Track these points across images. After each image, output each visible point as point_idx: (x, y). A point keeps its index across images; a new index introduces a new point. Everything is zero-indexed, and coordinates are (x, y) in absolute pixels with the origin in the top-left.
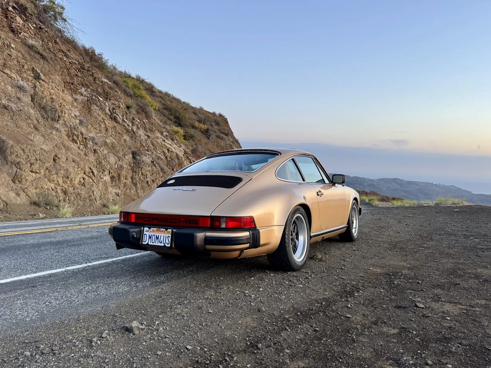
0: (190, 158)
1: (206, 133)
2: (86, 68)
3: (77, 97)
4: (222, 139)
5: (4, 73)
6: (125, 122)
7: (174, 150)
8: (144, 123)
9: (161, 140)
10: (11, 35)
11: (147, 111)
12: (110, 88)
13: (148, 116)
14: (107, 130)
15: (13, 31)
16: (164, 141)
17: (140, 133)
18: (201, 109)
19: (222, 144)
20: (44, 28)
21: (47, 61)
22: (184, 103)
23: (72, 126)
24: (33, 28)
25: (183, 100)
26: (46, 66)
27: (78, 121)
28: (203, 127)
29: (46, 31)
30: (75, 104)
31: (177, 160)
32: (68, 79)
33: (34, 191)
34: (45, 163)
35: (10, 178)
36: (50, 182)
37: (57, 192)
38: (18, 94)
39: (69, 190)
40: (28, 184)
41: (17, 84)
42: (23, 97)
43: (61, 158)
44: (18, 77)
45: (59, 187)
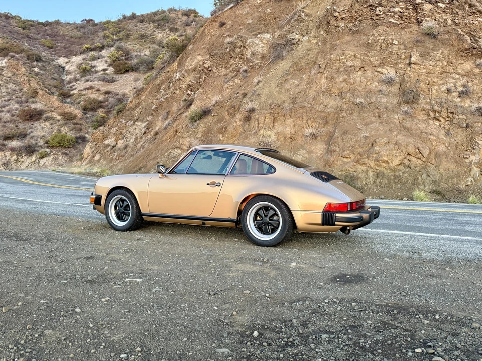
33: (340, 173)
34: (357, 149)
35: (324, 163)
36: (361, 165)
37: (367, 175)
38: (380, 88)
39: (387, 173)
40: (336, 168)
41: (383, 78)
42: (385, 88)
43: (379, 142)
44: (389, 71)
45: (373, 170)
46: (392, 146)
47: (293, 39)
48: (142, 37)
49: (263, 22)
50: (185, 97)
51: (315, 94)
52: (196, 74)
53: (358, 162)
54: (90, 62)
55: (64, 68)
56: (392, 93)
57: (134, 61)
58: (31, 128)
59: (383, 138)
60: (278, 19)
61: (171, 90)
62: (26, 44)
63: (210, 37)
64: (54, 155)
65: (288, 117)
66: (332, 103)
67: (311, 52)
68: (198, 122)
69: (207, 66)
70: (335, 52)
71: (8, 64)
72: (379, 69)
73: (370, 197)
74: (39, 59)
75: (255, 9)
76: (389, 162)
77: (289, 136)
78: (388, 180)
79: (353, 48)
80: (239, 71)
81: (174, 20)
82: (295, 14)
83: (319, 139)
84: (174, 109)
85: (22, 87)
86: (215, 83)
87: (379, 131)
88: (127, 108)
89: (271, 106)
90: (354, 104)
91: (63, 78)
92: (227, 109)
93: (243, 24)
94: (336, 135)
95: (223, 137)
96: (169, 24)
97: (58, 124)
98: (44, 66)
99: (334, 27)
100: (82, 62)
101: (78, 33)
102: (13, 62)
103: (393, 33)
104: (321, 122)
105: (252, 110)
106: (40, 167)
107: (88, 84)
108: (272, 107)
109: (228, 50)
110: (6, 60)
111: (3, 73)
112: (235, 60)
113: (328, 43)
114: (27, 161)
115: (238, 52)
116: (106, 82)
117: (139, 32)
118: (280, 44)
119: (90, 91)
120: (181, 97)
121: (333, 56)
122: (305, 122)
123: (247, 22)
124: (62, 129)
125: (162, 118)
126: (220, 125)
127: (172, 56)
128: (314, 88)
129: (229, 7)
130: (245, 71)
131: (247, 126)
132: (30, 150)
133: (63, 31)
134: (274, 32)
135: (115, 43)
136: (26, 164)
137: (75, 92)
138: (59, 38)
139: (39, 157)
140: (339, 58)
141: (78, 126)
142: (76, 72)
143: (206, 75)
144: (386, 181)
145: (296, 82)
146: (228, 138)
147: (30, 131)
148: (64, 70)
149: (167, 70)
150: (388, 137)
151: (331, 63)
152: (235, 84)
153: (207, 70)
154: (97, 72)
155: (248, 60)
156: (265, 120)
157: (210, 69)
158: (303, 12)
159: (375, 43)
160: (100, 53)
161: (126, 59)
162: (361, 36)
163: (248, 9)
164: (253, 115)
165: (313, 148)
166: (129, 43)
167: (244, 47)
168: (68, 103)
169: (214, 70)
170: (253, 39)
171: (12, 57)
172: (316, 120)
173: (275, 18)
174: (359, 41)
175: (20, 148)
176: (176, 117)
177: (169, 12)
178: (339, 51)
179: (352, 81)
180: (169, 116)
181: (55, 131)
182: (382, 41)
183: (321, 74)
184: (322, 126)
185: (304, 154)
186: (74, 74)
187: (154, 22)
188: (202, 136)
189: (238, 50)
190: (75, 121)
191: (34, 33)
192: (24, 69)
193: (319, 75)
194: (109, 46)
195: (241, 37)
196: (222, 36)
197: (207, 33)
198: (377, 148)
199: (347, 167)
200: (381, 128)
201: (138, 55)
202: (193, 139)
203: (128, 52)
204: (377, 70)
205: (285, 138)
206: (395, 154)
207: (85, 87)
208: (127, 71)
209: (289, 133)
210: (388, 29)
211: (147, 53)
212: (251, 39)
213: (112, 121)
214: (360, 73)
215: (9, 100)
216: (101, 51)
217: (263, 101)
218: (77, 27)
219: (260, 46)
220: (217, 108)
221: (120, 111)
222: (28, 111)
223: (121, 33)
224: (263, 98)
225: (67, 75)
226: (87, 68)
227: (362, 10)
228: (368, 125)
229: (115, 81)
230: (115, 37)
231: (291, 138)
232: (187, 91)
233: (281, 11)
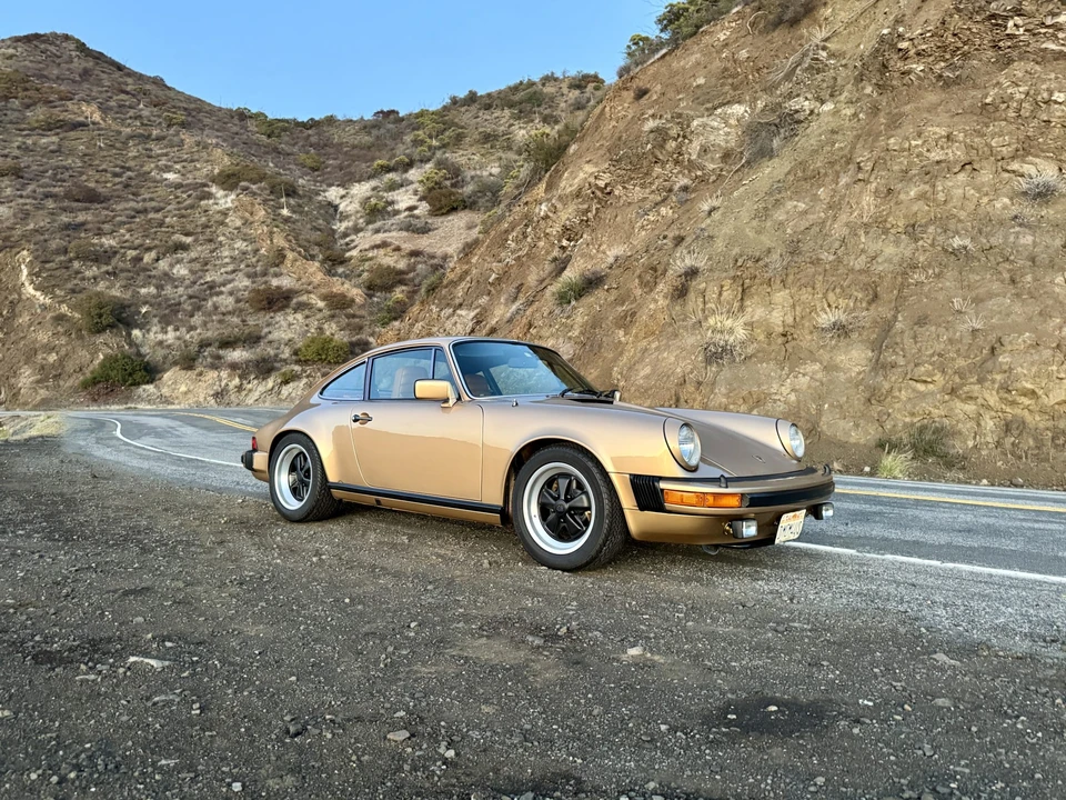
5: (1008, 172)
33: (908, 420)
34: (953, 359)
35: (867, 395)
36: (962, 401)
37: (979, 425)
38: (1015, 210)
39: (1035, 420)
40: (897, 406)
41: (1025, 186)
42: (1029, 211)
43: (1010, 342)
44: (1041, 167)
45: (994, 414)
46: (1047, 353)
47: (797, 111)
48: (488, 138)
49: (730, 81)
50: (556, 253)
51: (845, 231)
52: (580, 203)
53: (953, 391)
54: (385, 194)
55: (336, 208)
56: (1049, 221)
57: (468, 189)
58: (268, 325)
59: (1021, 334)
60: (765, 71)
61: (529, 239)
62: (271, 165)
63: (614, 123)
64: (308, 377)
65: (778, 285)
66: (890, 250)
67: (839, 137)
68: (573, 303)
69: (601, 184)
70: (899, 131)
71: (236, 203)
72: (1015, 166)
73: (985, 481)
74: (291, 192)
75: (715, 55)
76: (1040, 392)
77: (781, 330)
78: (1036, 439)
79: (944, 118)
80: (670, 190)
81: (552, 99)
82: (805, 55)
83: (855, 336)
84: (532, 279)
85: (258, 245)
86: (619, 218)
87: (1013, 316)
88: (445, 282)
89: (737, 261)
90: (946, 251)
91: (334, 227)
92: (638, 272)
93: (685, 88)
94: (899, 325)
95: (626, 334)
96: (541, 109)
97: (319, 316)
98: (300, 206)
99: (896, 75)
100: (369, 194)
101: (367, 139)
102: (245, 199)
103: (1053, 76)
104: (860, 296)
105: (692, 273)
106: (281, 400)
107: (379, 238)
108: (739, 264)
109: (649, 146)
110: (233, 197)
111: (227, 221)
112: (663, 168)
113: (882, 114)
114: (258, 388)
115: (670, 150)
116: (413, 231)
117: (481, 130)
118: (767, 123)
119: (382, 251)
120: (548, 253)
121: (892, 141)
122: (820, 296)
123: (695, 84)
124: (326, 326)
125: (507, 300)
126: (620, 309)
127: (535, 171)
128: (843, 218)
129: (657, 56)
130: (685, 189)
131: (677, 308)
132: (264, 368)
133: (339, 136)
134: (756, 99)
135: (434, 154)
136: (256, 395)
137: (354, 253)
138: (331, 151)
139: (279, 381)
140: (907, 145)
141: (358, 320)
142: (359, 215)
143: (599, 203)
144: (1031, 442)
145: (802, 206)
146: (636, 336)
147: (266, 330)
148: (336, 210)
149: (524, 199)
150: (1034, 330)
151: (888, 158)
152: (660, 218)
153: (603, 193)
154: (397, 212)
155: (692, 166)
156: (720, 294)
157: (609, 189)
158: (824, 48)
159: (1004, 102)
160: (404, 176)
161: (453, 185)
162: (967, 89)
163: (698, 55)
164: (694, 283)
165: (841, 358)
166: (461, 152)
167: (684, 137)
168: (340, 276)
169: (617, 192)
170: (705, 119)
171: (243, 190)
172: (848, 291)
173: (758, 70)
174: (961, 101)
175: (248, 362)
176: (534, 297)
177: (544, 85)
178: (910, 130)
179: (941, 197)
180: (521, 295)
181: (313, 330)
182: (1023, 96)
183: (861, 184)
184: (864, 305)
185: (817, 372)
186: (353, 218)
187: (511, 106)
188: (581, 333)
189: (672, 145)
190: (350, 311)
191: (287, 143)
192: (264, 212)
193: (857, 187)
194: (421, 161)
195: (680, 116)
196: (640, 118)
197: (608, 115)
198: (1004, 359)
199: (926, 406)
200: (1017, 308)
201: (476, 175)
202: (561, 340)
203: (459, 170)
204: (1009, 168)
205: (769, 335)
206: (1056, 374)
207: (373, 244)
208: (453, 209)
209: (780, 323)
210: (1038, 68)
211: (495, 171)
212: (701, 119)
213: (416, 309)
214: (962, 177)
215: (234, 271)
216: (406, 171)
217: (720, 250)
218: (365, 127)
219: (721, 132)
220: (617, 272)
221: (432, 289)
222: (264, 291)
223: (447, 133)
224: (720, 245)
225: (340, 222)
226: (379, 207)
227: (969, 29)
228: (982, 301)
229: (430, 230)
230: (435, 143)
231: (784, 335)
232: (560, 241)
233: (772, 53)
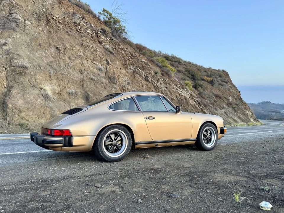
0: (194, 98)
1: (212, 83)
2: (134, 55)
3: (128, 71)
4: (222, 85)
5: (93, 63)
6: (152, 81)
7: (183, 94)
8: (166, 81)
9: (176, 89)
10: (99, 45)
11: (169, 74)
12: (146, 64)
13: (169, 76)
14: (142, 86)
15: (100, 43)
16: (177, 90)
17: (162, 86)
18: (210, 68)
19: (223, 88)
20: (114, 39)
21: (113, 55)
22: (199, 66)
23: (123, 86)
24: (109, 40)
25: (198, 65)
26: (113, 57)
27: (127, 83)
28: (209, 79)
29: (115, 40)
30: (127, 74)
31: (184, 100)
32: (124, 62)
